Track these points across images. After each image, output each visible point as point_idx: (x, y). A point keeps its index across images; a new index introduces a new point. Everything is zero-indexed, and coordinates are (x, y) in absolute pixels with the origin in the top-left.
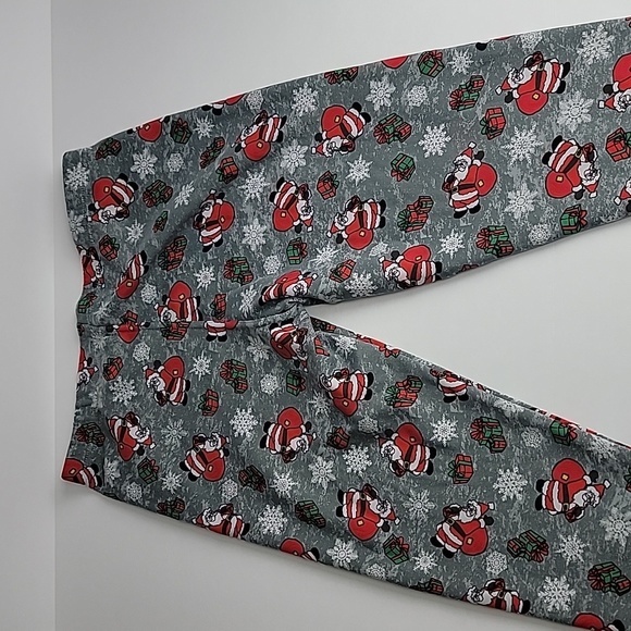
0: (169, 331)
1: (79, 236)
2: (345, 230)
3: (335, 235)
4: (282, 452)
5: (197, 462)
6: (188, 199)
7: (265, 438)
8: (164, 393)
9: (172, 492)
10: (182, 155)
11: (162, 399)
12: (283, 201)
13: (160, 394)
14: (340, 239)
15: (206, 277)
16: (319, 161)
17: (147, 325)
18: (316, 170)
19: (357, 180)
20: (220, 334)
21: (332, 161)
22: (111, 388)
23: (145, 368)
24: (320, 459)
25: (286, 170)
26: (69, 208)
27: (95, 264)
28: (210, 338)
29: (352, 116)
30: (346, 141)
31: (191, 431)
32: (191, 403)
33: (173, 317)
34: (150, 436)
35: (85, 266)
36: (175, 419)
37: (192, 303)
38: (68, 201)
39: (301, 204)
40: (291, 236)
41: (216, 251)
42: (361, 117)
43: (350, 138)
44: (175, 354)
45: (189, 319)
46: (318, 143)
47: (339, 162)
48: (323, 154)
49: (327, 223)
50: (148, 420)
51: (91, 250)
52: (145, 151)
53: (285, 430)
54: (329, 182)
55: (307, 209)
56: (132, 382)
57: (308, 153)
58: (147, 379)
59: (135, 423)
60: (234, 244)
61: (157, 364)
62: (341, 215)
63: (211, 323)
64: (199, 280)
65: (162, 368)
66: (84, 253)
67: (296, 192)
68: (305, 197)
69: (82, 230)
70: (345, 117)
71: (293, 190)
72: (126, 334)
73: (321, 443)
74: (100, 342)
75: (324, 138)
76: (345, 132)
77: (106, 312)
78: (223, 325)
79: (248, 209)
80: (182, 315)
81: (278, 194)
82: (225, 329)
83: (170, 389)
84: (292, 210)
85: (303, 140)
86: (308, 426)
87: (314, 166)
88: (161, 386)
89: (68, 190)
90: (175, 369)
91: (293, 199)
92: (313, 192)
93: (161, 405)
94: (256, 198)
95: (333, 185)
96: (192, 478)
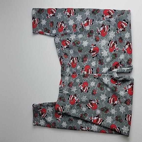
0: (84, 76)
1: (59, 53)
2: (126, 50)
3: (124, 51)
4: (113, 104)
5: (90, 105)
6: (87, 45)
7: (109, 101)
8: (82, 90)
9: (84, 111)
10: (82, 34)
11: (82, 91)
12: (111, 45)
13: (81, 90)
14: (125, 52)
15: (94, 64)
16: (118, 35)
17: (79, 75)
18: (118, 37)
19: (128, 38)
20: (97, 77)
21: (121, 34)
22: (71, 89)
23: (79, 84)
24: (122, 106)
25: (111, 38)
26: (57, 48)
27: (62, 60)
28: (95, 78)
29: (123, 23)
30: (123, 29)
31: (88, 99)
32: (89, 92)
33: (85, 73)
34: (79, 99)
35: (60, 61)
36: (85, 96)
37: (90, 70)
38: (56, 46)
39: (116, 45)
40: (113, 52)
41: (96, 58)
42: (126, 23)
43: (124, 28)
44: (86, 81)
45: (89, 73)
46: (117, 31)
47: (122, 34)
48: (119, 33)
49: (122, 49)
50: (79, 96)
51: (61, 57)
52: (73, 33)
53: (114, 99)
54: (121, 39)
55: (117, 46)
56: (76, 87)
57: (115, 33)
58: (79, 86)
59: (76, 96)
60: (100, 56)
61: (81, 83)
62: (124, 47)
63: (95, 75)
64: (92, 64)
65: (82, 84)
66: (60, 58)
67: (114, 43)
68: (116, 44)
69: (60, 52)
70: (122, 23)
71: (113, 42)
72: (73, 76)
73: (123, 102)
74: (67, 78)
75: (118, 29)
76: (122, 27)
77: (70, 70)
78: (98, 75)
79: (103, 48)
80: (88, 72)
81: (110, 44)
82: (98, 76)
83: (84, 89)
84: (114, 47)
85: (114, 31)
86: (119, 99)
87: (117, 36)
88: (82, 88)
89: (56, 44)
90: (85, 84)
91: (114, 45)
92: (118, 42)
93: (82, 92)
94: (104, 46)
95: (122, 40)
96: (89, 109)
